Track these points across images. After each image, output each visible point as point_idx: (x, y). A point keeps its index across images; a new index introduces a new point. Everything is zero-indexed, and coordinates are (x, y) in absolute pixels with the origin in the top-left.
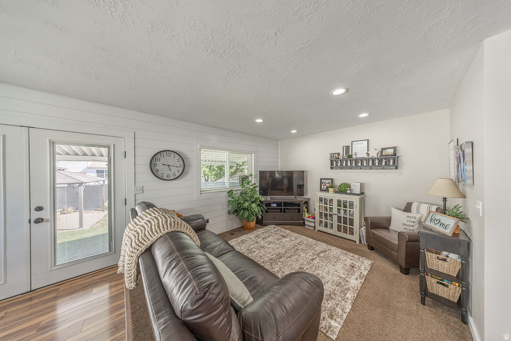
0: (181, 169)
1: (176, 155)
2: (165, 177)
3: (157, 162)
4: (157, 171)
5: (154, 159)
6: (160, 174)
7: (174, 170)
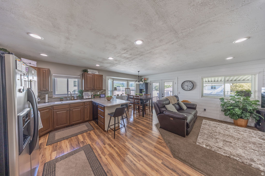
0: (192, 87)
1: (190, 82)
2: (186, 89)
3: (183, 85)
4: (184, 87)
5: (183, 84)
6: (184, 88)
7: (189, 87)
